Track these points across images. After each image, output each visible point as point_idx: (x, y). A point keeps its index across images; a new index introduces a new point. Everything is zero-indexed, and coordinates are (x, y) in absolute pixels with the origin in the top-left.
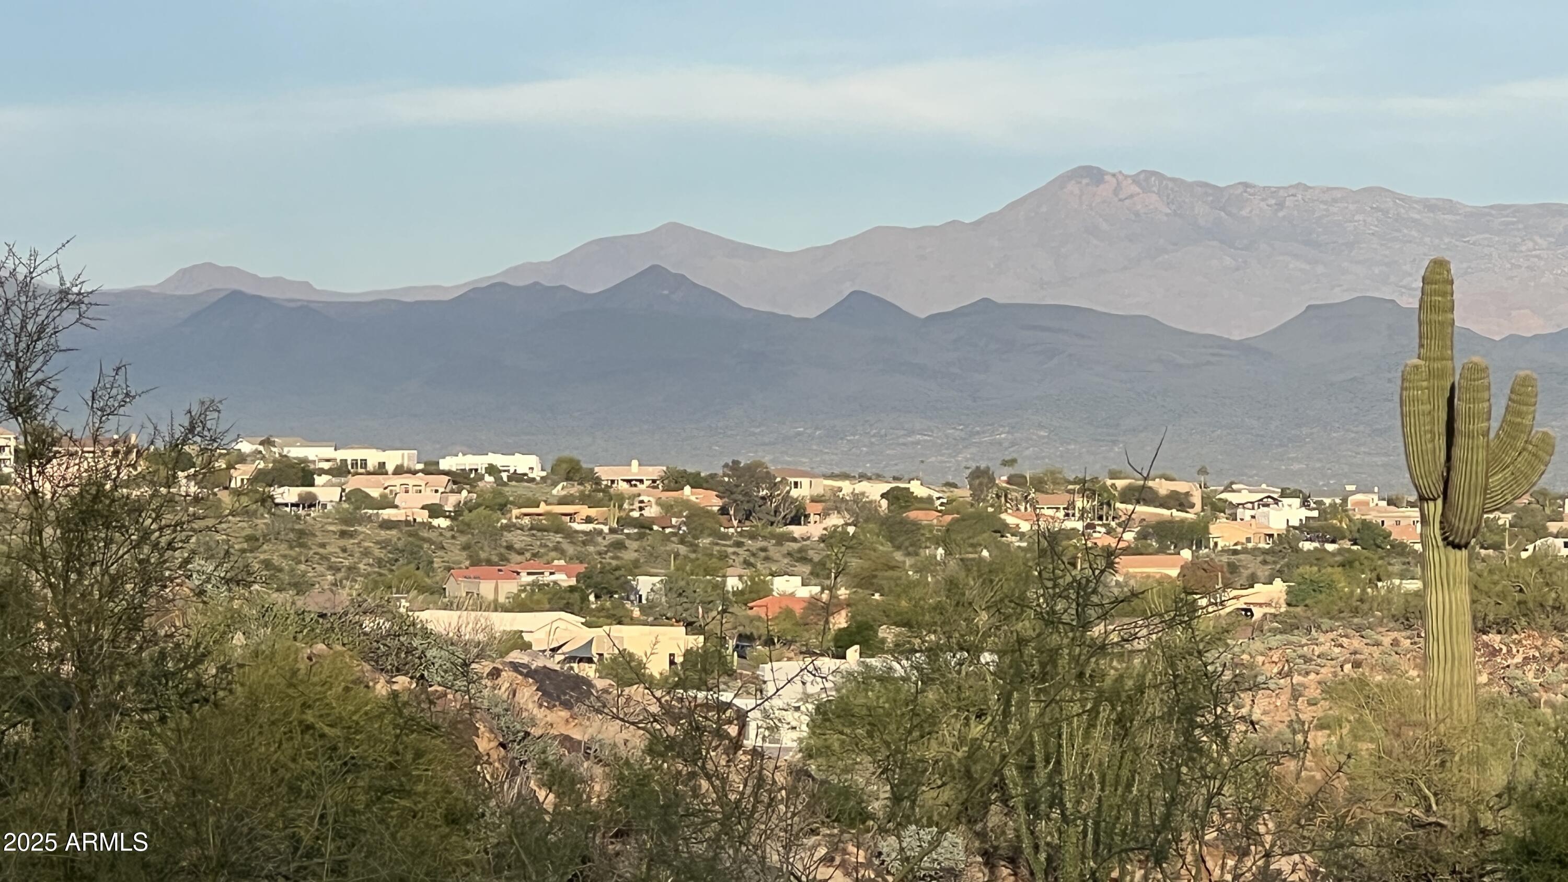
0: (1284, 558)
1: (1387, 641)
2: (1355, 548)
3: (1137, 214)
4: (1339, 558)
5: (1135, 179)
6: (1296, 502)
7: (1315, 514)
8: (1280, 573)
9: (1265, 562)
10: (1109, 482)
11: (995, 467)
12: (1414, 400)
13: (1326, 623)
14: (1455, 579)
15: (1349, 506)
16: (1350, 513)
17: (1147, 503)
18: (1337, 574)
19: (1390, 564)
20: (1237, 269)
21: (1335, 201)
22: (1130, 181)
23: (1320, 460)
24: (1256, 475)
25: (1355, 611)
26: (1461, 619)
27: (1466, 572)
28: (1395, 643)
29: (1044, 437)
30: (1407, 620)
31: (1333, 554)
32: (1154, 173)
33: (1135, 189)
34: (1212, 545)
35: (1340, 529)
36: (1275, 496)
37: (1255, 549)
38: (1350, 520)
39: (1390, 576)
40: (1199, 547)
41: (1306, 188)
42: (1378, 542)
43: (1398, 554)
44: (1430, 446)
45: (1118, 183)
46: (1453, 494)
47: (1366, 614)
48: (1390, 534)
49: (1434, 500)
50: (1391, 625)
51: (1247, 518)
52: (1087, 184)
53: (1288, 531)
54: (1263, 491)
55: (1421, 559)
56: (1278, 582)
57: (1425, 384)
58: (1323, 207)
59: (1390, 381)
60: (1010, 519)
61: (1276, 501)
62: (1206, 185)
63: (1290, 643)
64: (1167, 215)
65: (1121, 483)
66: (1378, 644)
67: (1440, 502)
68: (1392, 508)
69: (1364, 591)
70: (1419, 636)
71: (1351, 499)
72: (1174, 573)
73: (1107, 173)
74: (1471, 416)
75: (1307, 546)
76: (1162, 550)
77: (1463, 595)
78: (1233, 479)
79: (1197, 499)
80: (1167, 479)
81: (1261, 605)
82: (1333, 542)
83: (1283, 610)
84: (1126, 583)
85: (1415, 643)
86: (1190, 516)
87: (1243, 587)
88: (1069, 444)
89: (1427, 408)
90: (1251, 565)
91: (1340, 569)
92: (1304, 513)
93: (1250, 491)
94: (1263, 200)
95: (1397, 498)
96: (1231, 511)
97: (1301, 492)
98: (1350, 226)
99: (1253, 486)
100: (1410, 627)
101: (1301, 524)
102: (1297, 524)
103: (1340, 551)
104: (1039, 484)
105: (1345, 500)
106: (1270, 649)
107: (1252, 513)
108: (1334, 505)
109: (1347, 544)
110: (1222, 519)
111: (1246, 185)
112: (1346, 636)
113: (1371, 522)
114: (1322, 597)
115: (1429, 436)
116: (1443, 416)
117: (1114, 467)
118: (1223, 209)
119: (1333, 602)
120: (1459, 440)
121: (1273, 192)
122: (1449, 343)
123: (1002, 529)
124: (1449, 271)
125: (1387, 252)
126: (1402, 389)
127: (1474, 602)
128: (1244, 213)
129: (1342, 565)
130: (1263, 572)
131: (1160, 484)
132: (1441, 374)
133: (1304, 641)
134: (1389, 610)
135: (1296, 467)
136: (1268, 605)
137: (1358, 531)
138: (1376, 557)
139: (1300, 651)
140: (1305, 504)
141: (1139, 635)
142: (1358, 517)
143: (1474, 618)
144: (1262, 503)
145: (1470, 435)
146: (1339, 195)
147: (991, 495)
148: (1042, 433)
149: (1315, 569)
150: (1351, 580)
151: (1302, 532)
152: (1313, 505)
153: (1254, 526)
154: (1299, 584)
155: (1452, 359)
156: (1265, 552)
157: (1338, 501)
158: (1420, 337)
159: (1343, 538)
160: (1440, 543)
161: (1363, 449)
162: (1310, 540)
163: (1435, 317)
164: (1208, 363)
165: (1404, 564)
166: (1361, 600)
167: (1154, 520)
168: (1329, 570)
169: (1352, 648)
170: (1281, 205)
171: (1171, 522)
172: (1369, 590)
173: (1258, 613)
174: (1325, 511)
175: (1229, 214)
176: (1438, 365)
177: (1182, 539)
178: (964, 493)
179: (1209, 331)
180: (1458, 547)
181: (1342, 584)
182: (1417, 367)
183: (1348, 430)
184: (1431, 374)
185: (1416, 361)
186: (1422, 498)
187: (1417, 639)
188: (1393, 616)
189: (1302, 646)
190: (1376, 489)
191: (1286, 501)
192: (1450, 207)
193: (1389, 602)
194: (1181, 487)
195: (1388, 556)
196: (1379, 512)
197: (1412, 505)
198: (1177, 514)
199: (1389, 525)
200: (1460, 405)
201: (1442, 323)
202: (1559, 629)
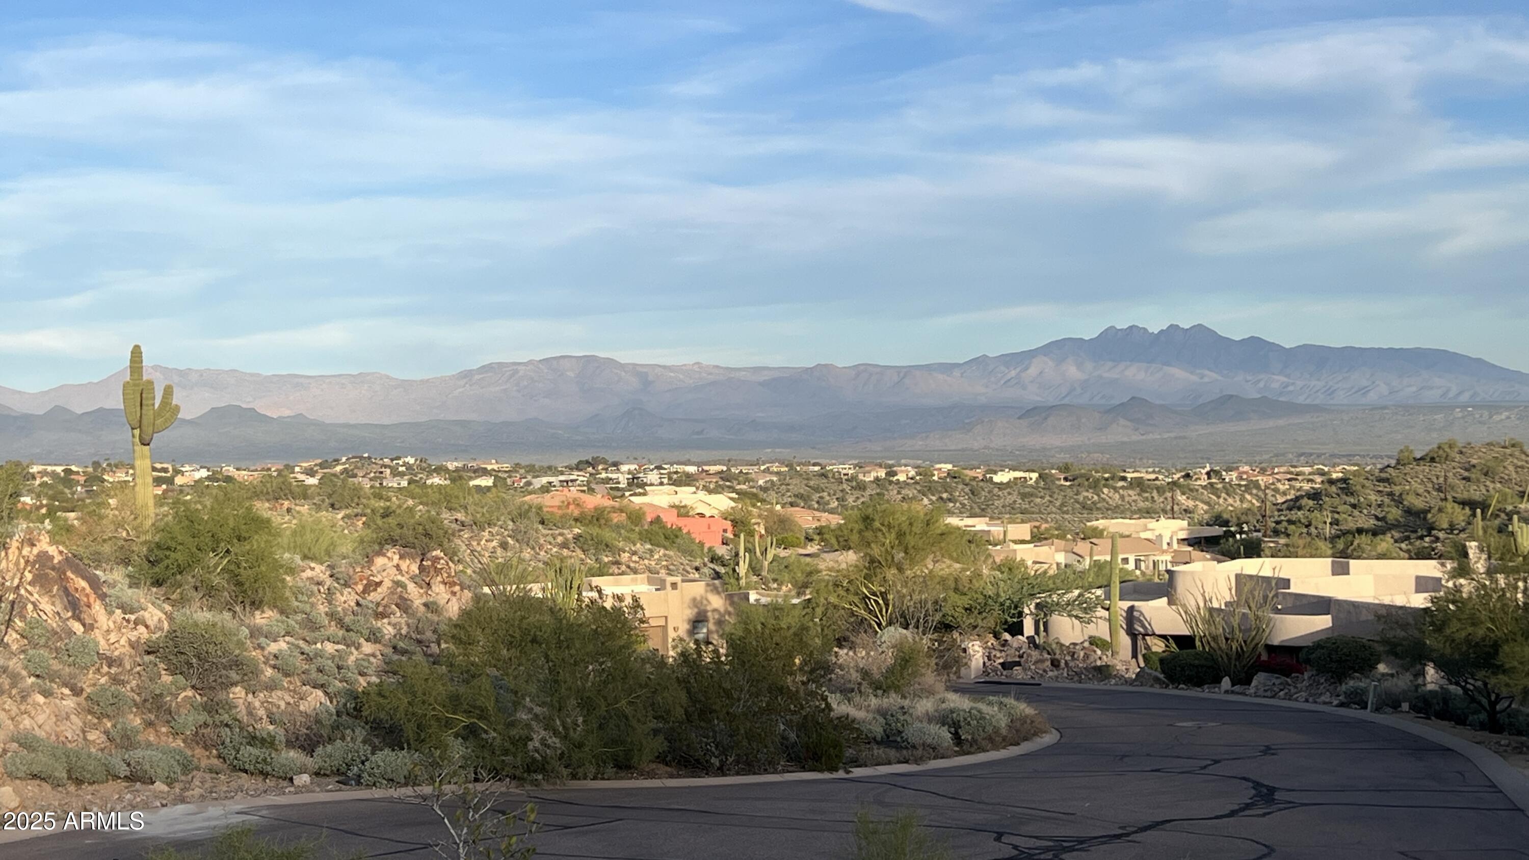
5: (152, 367)
6: (205, 470)
7: (211, 473)
11: (101, 461)
20: (187, 396)
21: (220, 374)
24: (191, 461)
36: (198, 468)
51: (188, 475)
53: (201, 479)
54: (194, 466)
58: (216, 376)
60: (106, 477)
61: (198, 470)
72: (160, 493)
74: (147, 399)
75: (207, 484)
78: (183, 463)
79: (170, 469)
86: (168, 475)
89: (134, 396)
90: (187, 490)
92: (207, 473)
93: (189, 467)
96: (182, 473)
97: (207, 466)
99: (190, 464)
101: (206, 477)
102: (204, 477)
104: (116, 466)
107: (190, 473)
108: (218, 471)
110: (180, 476)
111: (190, 369)
115: (134, 408)
116: (139, 399)
118: (182, 377)
120: (144, 407)
123: (103, 481)
124: (141, 350)
128: (189, 378)
132: (138, 385)
135: (206, 458)
140: (208, 470)
144: (193, 471)
145: (147, 405)
147: (100, 470)
151: (206, 479)
153: (190, 478)
162: (209, 482)
170: (202, 375)
171: (161, 477)
174: (215, 472)
175: (184, 378)
178: (90, 470)
191: (201, 469)
192: (259, 375)
194: (165, 466)
198: (163, 474)
199: (236, 476)
200: (144, 395)
201: (138, 368)
202: (268, 500)
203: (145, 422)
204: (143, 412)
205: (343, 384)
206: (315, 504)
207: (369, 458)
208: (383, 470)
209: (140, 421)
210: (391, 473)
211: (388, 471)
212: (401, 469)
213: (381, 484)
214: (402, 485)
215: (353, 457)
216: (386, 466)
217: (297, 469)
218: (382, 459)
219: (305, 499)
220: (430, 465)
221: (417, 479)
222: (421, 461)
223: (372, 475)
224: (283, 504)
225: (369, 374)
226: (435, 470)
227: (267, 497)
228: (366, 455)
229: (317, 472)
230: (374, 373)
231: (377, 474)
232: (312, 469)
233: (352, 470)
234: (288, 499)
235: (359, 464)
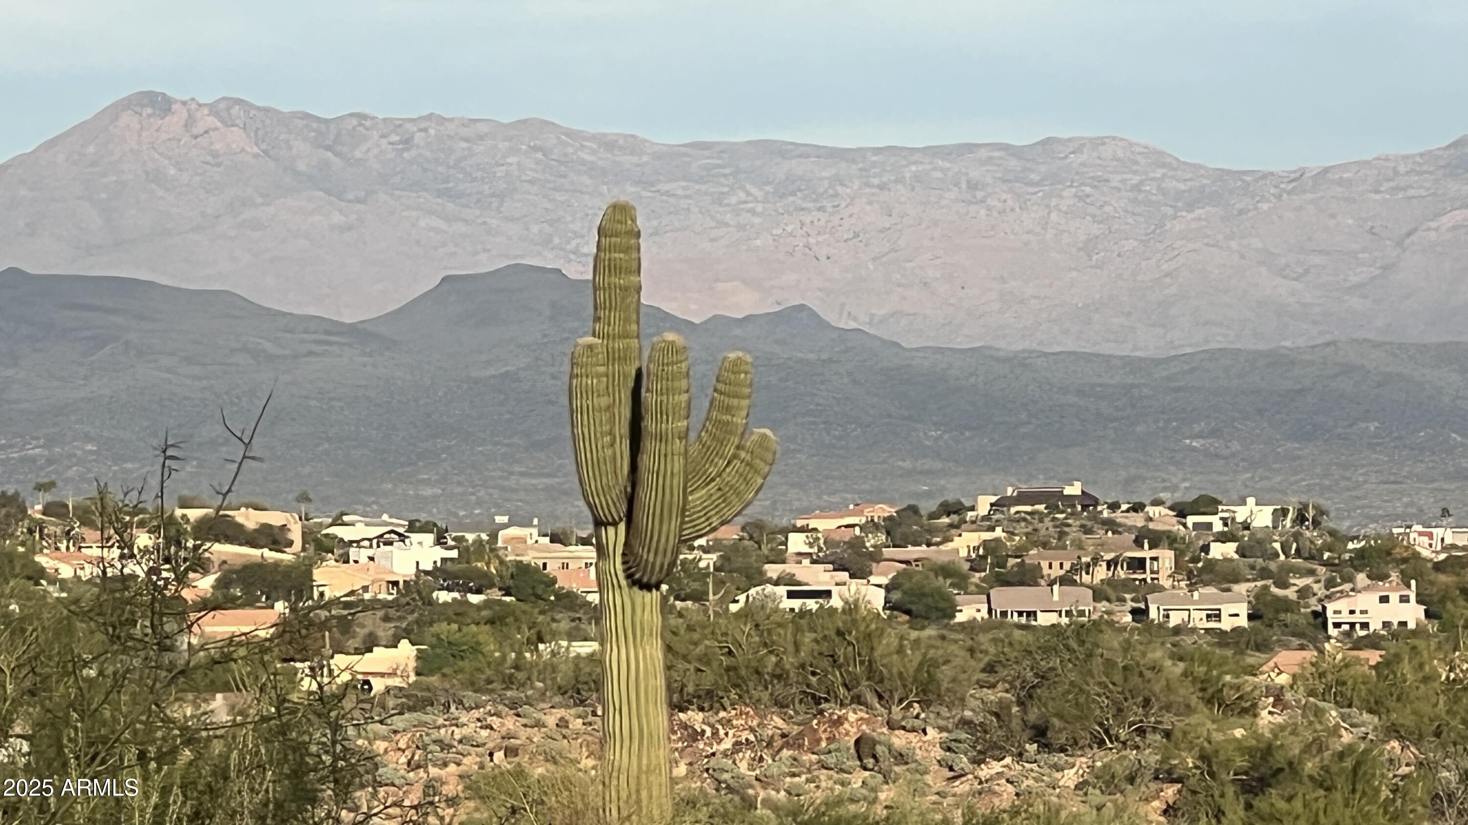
0: (412, 612)
1: (551, 720)
2: (508, 599)
3: (215, 155)
4: (485, 613)
5: (213, 109)
6: (429, 538)
7: (454, 554)
8: (407, 633)
9: (386, 619)
10: (179, 512)
11: (27, 493)
12: (590, 391)
13: (469, 697)
14: (642, 630)
15: (500, 544)
16: (501, 553)
17: (230, 540)
18: (484, 634)
19: (554, 620)
20: (350, 228)
21: (481, 138)
22: (206, 111)
23: (459, 484)
24: (374, 503)
25: (509, 682)
26: (652, 682)
27: (657, 620)
28: (563, 723)
29: (92, 452)
30: (579, 693)
31: (478, 608)
32: (239, 102)
33: (212, 121)
34: (316, 595)
35: (486, 575)
36: (401, 530)
37: (375, 600)
38: (502, 562)
39: (555, 636)
40: (299, 598)
41: (442, 120)
42: (540, 592)
43: (565, 607)
44: (609, 452)
45: (190, 116)
46: (642, 518)
47: (523, 685)
48: (554, 581)
49: (615, 524)
50: (558, 699)
51: (364, 560)
52: (150, 116)
53: (417, 576)
54: (386, 524)
55: (597, 613)
56: (404, 644)
57: (602, 369)
58: (465, 145)
59: (554, 377)
60: (46, 562)
61: (402, 538)
62: (307, 116)
63: (425, 724)
64: (256, 156)
65: (194, 514)
66: (539, 724)
67: (622, 527)
68: (558, 546)
69: (520, 654)
70: (594, 714)
71: (501, 533)
72: (266, 631)
73: (176, 101)
74: (663, 412)
75: (444, 597)
76: (250, 602)
77: (655, 652)
78: (344, 509)
79: (296, 534)
80: (257, 508)
81: (382, 675)
82: (479, 592)
83: (413, 678)
84: (202, 648)
85: (590, 724)
86: (286, 557)
87: (358, 652)
88: (126, 461)
89: (604, 401)
90: (369, 622)
91: (487, 627)
92: (439, 553)
93: (367, 524)
94: (383, 136)
95: (564, 533)
96: (341, 550)
97: (435, 525)
98: (500, 171)
99: (371, 516)
100: (582, 702)
101: (435, 567)
102: (429, 567)
103: (487, 604)
104: (85, 515)
105: (494, 537)
106: (395, 732)
107: (370, 552)
108: (479, 542)
109: (495, 594)
110: (330, 560)
111: (361, 117)
112: (498, 714)
113: (529, 565)
114: (465, 664)
115: (607, 439)
116: (626, 412)
117: (186, 492)
118: (328, 148)
119: (479, 670)
120: (649, 446)
121: (397, 125)
122: (634, 317)
123: (36, 575)
124: (634, 220)
125: (549, 206)
126: (572, 376)
127: (669, 668)
128: (358, 154)
129: (491, 622)
130: (385, 631)
131: (247, 517)
132: (624, 358)
133: (440, 721)
134: (554, 679)
135: (428, 492)
136: (393, 674)
137: (512, 576)
138: (537, 610)
139: (435, 735)
140: (440, 541)
141: (235, 656)
142: (511, 558)
143: (669, 688)
144: (382, 540)
145: (661, 438)
146: (483, 128)
147: (22, 530)
148: (89, 447)
149: (455, 626)
150: (502, 640)
151: (436, 578)
152: (451, 543)
153: (371, 572)
154: (433, 647)
155: (638, 337)
156: (385, 604)
157: (484, 537)
158: (596, 309)
159: (492, 586)
160: (624, 583)
161: (517, 469)
162: (449, 589)
163: (615, 280)
164: (310, 353)
165: (573, 620)
166: (517, 667)
167: (238, 563)
168: (474, 628)
169: (504, 731)
170: (407, 142)
171: (262, 565)
172: (528, 655)
173: (378, 685)
174: (467, 549)
175: (337, 154)
176: (619, 344)
177: (276, 588)
179: (312, 311)
180: (647, 587)
181: (492, 647)
182: (590, 347)
183: (496, 444)
184: (612, 357)
185: (590, 339)
186: (599, 523)
187: (590, 718)
188: (560, 688)
189: (439, 728)
190: (536, 521)
191: (415, 537)
192: (633, 143)
193: (554, 669)
194: (275, 518)
195: (552, 609)
196: (538, 550)
197: (585, 542)
198: (269, 555)
199: (553, 568)
200: (649, 398)
201: (625, 289)
202: (781, 705)
203: (647, 496)
204: (646, 461)
205: (973, 186)
206: (965, 723)
207: (1088, 501)
208: (1146, 553)
209: (631, 501)
210: (1178, 566)
211: (1167, 557)
212: (1218, 551)
213: (1139, 614)
214: (1226, 624)
215: (1022, 498)
216: (1156, 539)
217: (797, 543)
218: (1137, 508)
219: (925, 704)
220: (1338, 539)
221: (1290, 593)
222: (1301, 518)
223: (1101, 573)
224: (839, 721)
225: (1079, 145)
226: (1361, 559)
227: (779, 688)
228: (1074, 489)
229: (876, 556)
230: (1099, 142)
231: (1122, 573)
232: (856, 544)
233: (1018, 553)
234: (858, 700)
235: (1047, 528)
